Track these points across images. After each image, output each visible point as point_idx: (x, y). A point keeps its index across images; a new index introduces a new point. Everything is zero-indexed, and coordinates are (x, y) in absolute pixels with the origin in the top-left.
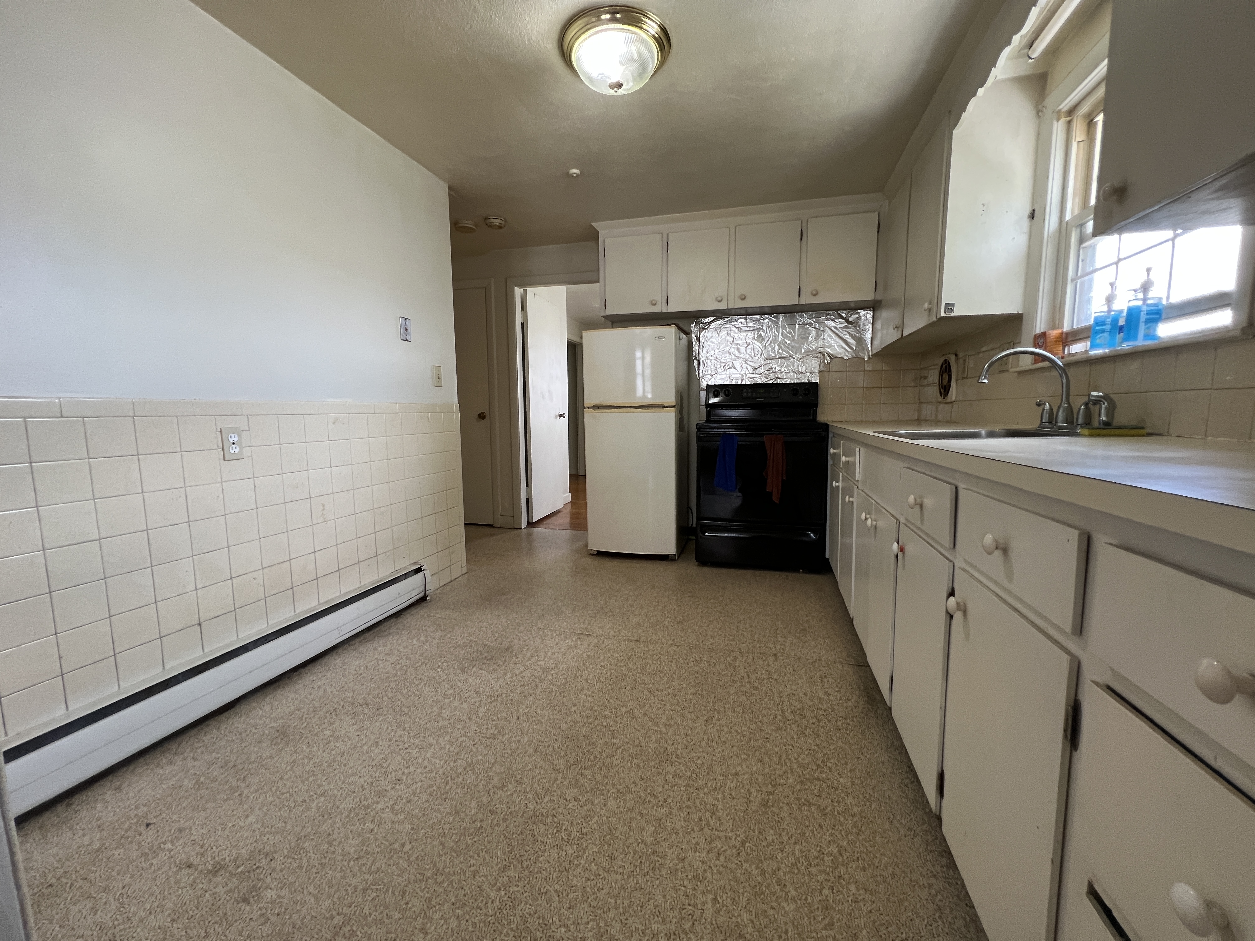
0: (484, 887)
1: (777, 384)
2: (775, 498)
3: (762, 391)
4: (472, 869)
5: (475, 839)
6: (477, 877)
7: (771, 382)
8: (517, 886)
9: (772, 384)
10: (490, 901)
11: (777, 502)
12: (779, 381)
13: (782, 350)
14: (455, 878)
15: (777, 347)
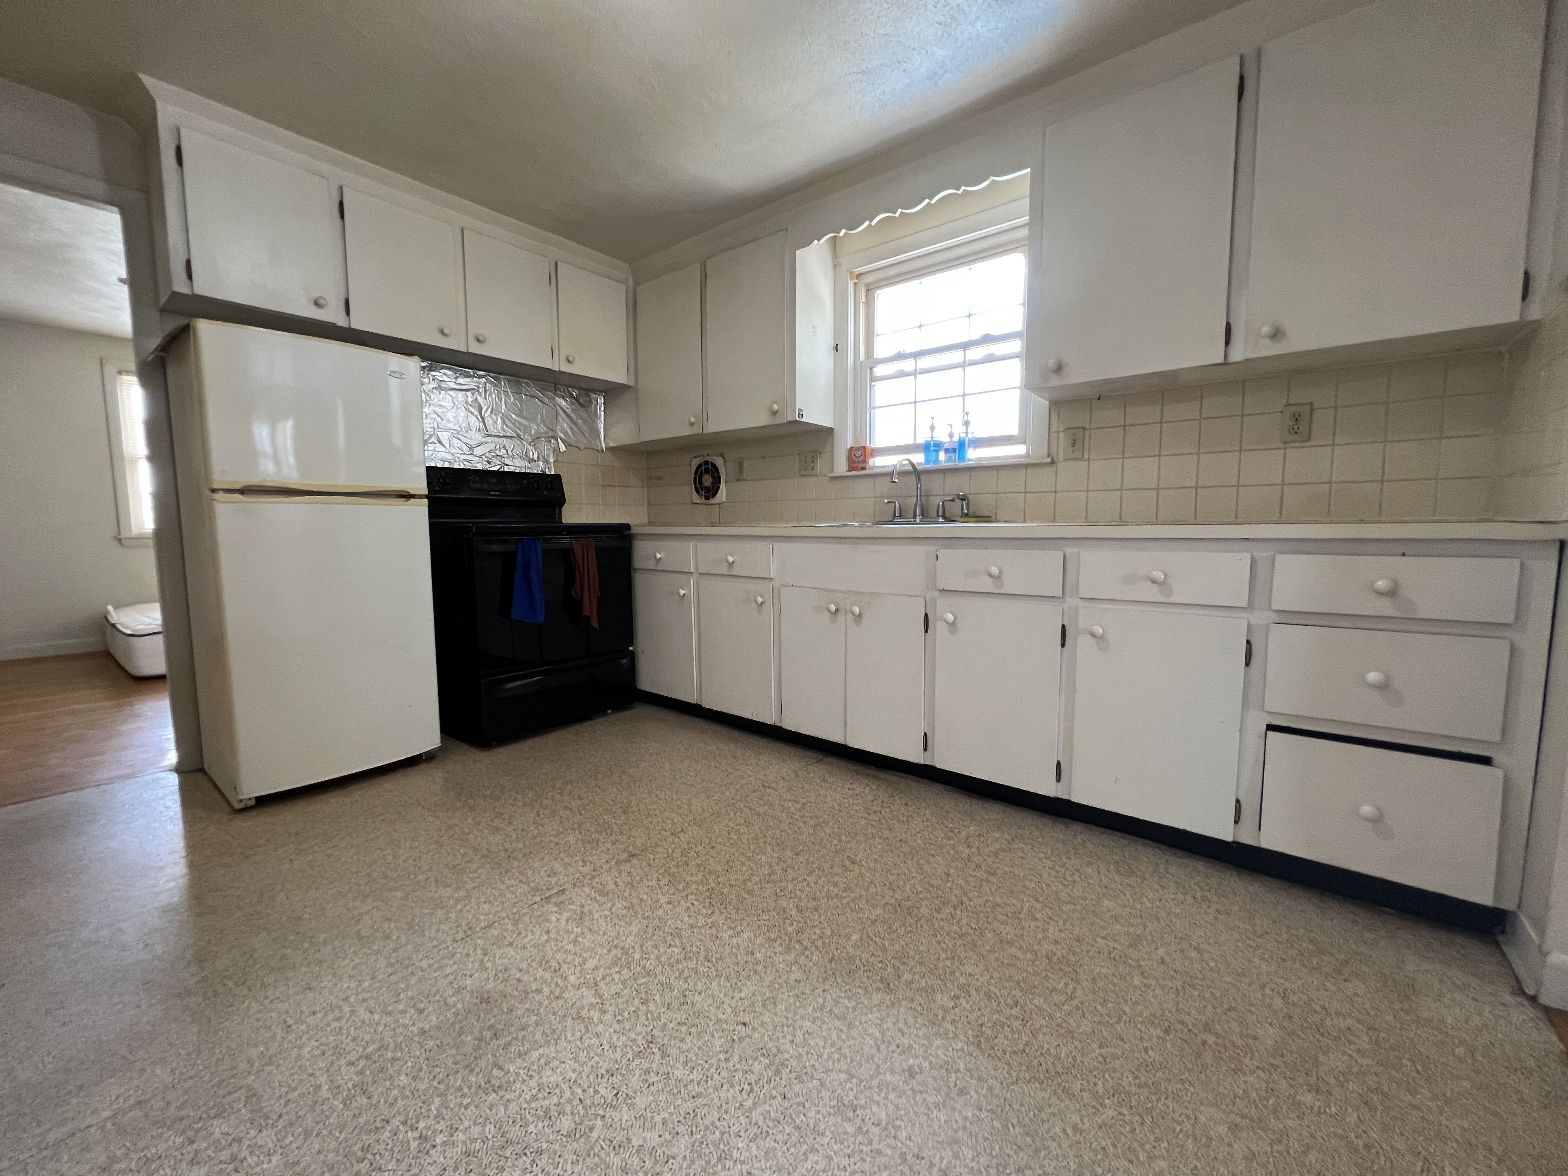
0: (1100, 1121)
1: (504, 472)
2: (595, 623)
3: (493, 480)
4: (1070, 1132)
5: (1015, 1121)
6: (1084, 1128)
7: (495, 469)
8: (1095, 1084)
9: (498, 471)
10: (1120, 1117)
11: (597, 626)
12: (506, 469)
13: (506, 426)
14: (1087, 1156)
15: (499, 421)
